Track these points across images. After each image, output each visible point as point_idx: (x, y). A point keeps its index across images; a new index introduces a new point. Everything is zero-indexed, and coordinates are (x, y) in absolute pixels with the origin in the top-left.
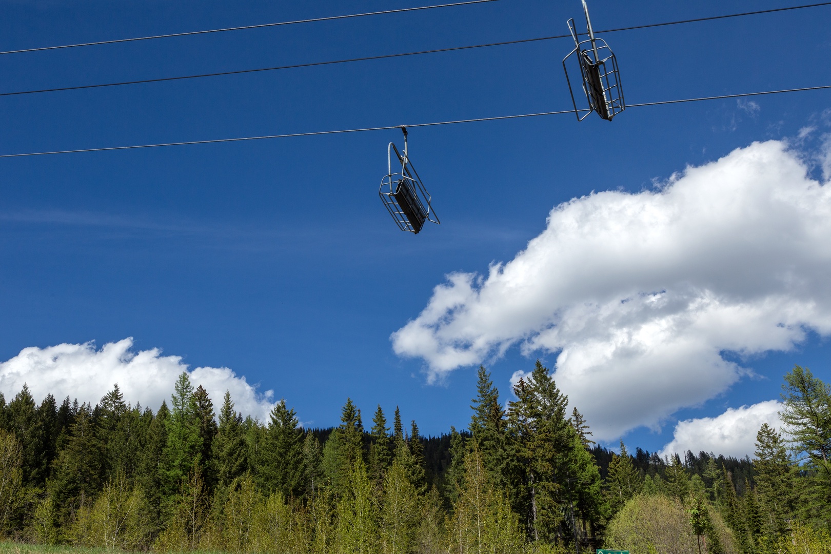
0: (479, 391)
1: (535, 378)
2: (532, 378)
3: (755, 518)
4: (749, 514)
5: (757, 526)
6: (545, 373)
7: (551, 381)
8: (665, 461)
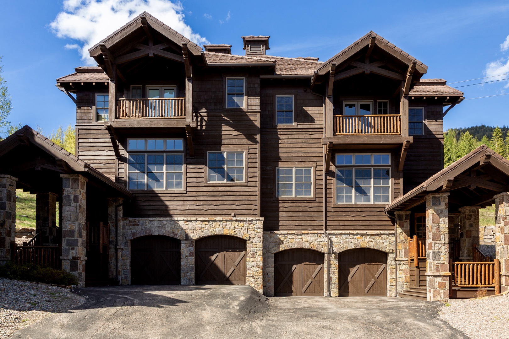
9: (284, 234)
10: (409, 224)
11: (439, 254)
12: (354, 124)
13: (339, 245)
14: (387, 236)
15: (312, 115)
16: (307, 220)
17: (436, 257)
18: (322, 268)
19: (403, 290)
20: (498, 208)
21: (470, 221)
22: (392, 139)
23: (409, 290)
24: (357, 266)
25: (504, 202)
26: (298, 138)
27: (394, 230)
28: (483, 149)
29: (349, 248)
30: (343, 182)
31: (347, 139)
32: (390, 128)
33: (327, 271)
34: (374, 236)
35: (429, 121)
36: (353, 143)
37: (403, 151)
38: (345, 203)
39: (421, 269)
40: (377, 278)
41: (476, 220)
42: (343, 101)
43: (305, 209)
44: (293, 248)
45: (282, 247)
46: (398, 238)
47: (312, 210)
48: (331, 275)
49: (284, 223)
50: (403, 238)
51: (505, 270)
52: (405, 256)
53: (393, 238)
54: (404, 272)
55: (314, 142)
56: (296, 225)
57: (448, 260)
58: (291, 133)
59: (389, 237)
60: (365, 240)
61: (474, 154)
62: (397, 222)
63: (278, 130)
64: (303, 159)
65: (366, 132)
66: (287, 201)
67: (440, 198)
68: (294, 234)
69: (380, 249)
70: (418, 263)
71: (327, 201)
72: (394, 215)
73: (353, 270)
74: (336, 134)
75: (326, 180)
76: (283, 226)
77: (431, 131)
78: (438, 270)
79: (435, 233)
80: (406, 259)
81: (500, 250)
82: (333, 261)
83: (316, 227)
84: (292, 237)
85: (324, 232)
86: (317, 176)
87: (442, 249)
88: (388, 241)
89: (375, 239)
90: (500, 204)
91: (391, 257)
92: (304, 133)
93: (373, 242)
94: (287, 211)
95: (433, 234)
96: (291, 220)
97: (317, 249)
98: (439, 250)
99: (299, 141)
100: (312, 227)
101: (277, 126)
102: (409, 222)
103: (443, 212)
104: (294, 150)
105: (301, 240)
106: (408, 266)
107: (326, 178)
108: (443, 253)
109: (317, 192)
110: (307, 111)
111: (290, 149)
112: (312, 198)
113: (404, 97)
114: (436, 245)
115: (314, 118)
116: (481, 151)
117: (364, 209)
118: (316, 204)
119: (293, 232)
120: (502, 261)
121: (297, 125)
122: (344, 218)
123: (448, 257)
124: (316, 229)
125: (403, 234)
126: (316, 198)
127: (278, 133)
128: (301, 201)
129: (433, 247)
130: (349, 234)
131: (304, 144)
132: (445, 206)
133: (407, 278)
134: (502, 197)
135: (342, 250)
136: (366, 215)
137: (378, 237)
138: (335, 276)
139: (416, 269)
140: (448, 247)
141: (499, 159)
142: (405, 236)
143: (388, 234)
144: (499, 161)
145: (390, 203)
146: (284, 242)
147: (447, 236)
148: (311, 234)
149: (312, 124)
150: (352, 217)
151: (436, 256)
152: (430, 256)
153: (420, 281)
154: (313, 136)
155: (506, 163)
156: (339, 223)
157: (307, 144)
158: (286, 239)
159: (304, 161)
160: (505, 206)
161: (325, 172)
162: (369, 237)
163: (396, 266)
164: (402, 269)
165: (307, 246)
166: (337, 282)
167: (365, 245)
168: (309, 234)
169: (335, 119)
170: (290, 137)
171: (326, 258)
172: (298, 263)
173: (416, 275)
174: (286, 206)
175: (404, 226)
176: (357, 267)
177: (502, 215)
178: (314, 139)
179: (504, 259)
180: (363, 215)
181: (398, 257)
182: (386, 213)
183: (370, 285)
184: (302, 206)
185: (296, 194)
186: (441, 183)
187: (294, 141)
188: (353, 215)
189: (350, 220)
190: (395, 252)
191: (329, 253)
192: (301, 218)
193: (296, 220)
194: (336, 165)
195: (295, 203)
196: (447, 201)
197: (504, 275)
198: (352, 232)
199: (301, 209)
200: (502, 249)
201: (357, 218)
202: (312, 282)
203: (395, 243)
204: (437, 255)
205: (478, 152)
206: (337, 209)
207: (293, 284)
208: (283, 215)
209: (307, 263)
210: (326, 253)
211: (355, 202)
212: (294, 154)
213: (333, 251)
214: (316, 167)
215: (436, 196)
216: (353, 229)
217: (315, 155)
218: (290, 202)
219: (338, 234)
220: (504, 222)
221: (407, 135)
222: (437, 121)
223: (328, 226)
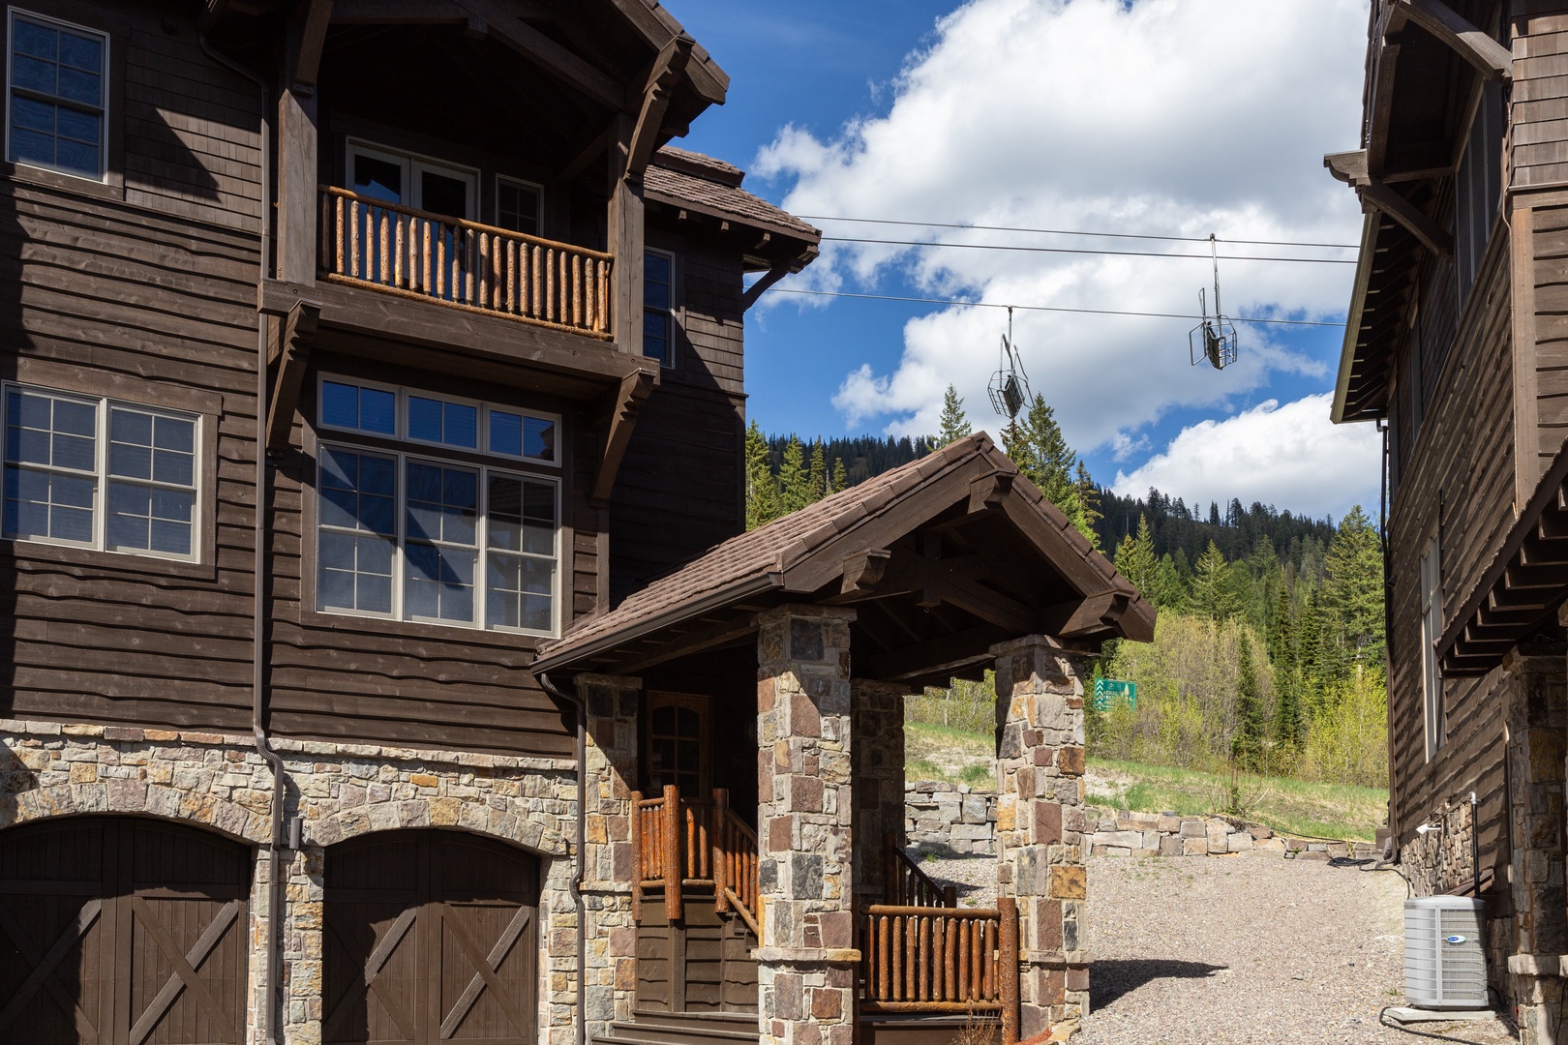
0: (942, 424)
1: (1032, 421)
2: (1027, 421)
3: (1311, 644)
4: (1304, 638)
5: (1311, 655)
6: (1047, 414)
7: (1056, 427)
8: (1193, 514)
9: (38, 736)
10: (634, 735)
11: (816, 871)
12: (412, 251)
13: (329, 807)
14: (546, 781)
15: (203, 160)
16: (169, 674)
17: (805, 881)
18: (236, 917)
19: (608, 1023)
20: (1010, 694)
21: (874, 742)
22: (579, 355)
23: (632, 1022)
24: (406, 911)
25: (1034, 673)
26: (126, 255)
27: (570, 754)
28: (980, 451)
29: (376, 828)
30: (353, 512)
31: (380, 311)
32: (570, 306)
33: (266, 933)
34: (490, 777)
35: (693, 314)
36: (411, 335)
37: (623, 414)
38: (355, 613)
39: (692, 933)
40: (496, 971)
41: (893, 737)
42: (348, 138)
43: (157, 618)
44: (94, 809)
45: (27, 804)
46: (589, 792)
47: (197, 629)
48: (288, 954)
49: (44, 678)
50: (612, 795)
51: (1040, 944)
52: (617, 873)
53: (570, 791)
54: (613, 944)
55: (212, 294)
56: (110, 694)
57: (849, 898)
58: (90, 221)
59: (552, 787)
60: (452, 792)
61: (949, 464)
62: (589, 723)
63: (19, 193)
64: (154, 368)
65: (469, 297)
66: (59, 568)
67: (823, 630)
68: (99, 739)
69: (511, 834)
70: (682, 903)
71: (275, 593)
72: (572, 689)
73: (388, 933)
74: (331, 275)
75: (270, 492)
76: (38, 696)
77: (702, 356)
78: (811, 938)
79: (803, 776)
80: (623, 887)
81: (1016, 862)
82: (298, 887)
83: (214, 711)
84: (89, 755)
85: (259, 740)
86: (223, 463)
87: (828, 850)
88: (546, 802)
89: (493, 790)
90: (1016, 681)
91: (559, 874)
92: (159, 236)
93: (483, 802)
94: (60, 616)
95: (794, 780)
96: (80, 665)
97: (219, 825)
98: (818, 854)
99: (132, 273)
100: (195, 712)
101: (11, 169)
102: (634, 727)
103: (832, 689)
104: (105, 310)
105: (135, 772)
106: (628, 918)
107: (269, 479)
108: (831, 864)
109: (221, 541)
110: (181, 135)
111: (85, 302)
112: (194, 567)
113: (626, 181)
114: (807, 829)
115: (215, 176)
116: (972, 455)
117: (446, 651)
118: (217, 602)
119: (96, 729)
120: (1024, 906)
121: (125, 188)
122: (351, 684)
123: (850, 884)
124: (216, 721)
125: (612, 777)
126: (217, 569)
127: (19, 206)
128: (140, 577)
129: (794, 839)
130: (378, 760)
131: (160, 292)
132: (838, 665)
133: (626, 970)
134: (1024, 652)
135: (345, 834)
136: (456, 677)
137: (505, 783)
138: (308, 957)
139: (671, 933)
140: (850, 840)
141: (1030, 502)
142: (621, 786)
143: (550, 774)
144: (1030, 509)
145: (559, 636)
146: (41, 780)
147: (847, 793)
148: (189, 744)
149: (202, 201)
150: (389, 680)
151: (806, 878)
152: (781, 875)
153: (687, 982)
154: (204, 264)
155: (1054, 522)
156: (330, 702)
157: (179, 299)
158: (53, 763)
159: (156, 374)
160: (1039, 689)
161: (267, 450)
162: (466, 778)
163: (582, 917)
164: (606, 929)
165: (167, 805)
166: (318, 989)
167: (452, 814)
168: (177, 743)
169: (326, 206)
170: (85, 239)
171: (262, 872)
172: (113, 888)
173: (672, 958)
174: (52, 591)
175: (616, 740)
176: (408, 915)
177: (1026, 726)
178: (210, 281)
179: (1034, 898)
180: (442, 677)
181: (588, 876)
182: (544, 676)
183: (463, 1001)
184: (144, 602)
185: (113, 536)
186: (835, 564)
187: (105, 265)
188: (395, 673)
189: (380, 692)
190: (576, 851)
191: (281, 847)
192: (138, 662)
193: (109, 668)
194: (321, 424)
195: (105, 582)
196: (846, 643)
197: (1033, 964)
198: (392, 752)
199: (138, 616)
200: (1026, 861)
201: (415, 689)
202: (185, 987)
203: (575, 812)
204: (807, 873)
205: (964, 460)
206: (322, 638)
207: (81, 1002)
208: (39, 638)
209: (164, 892)
210: (266, 847)
211: (406, 614)
212: (103, 331)
213: (301, 835)
214: (221, 418)
215: (808, 618)
216: (394, 736)
217: (213, 356)
218: (77, 571)
219: (327, 755)
220: (1033, 753)
221: (638, 350)
222: (721, 324)
223: (273, 714)
